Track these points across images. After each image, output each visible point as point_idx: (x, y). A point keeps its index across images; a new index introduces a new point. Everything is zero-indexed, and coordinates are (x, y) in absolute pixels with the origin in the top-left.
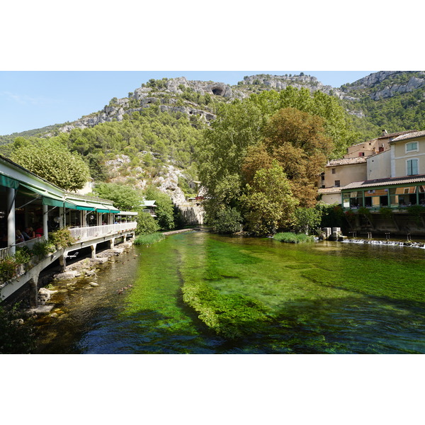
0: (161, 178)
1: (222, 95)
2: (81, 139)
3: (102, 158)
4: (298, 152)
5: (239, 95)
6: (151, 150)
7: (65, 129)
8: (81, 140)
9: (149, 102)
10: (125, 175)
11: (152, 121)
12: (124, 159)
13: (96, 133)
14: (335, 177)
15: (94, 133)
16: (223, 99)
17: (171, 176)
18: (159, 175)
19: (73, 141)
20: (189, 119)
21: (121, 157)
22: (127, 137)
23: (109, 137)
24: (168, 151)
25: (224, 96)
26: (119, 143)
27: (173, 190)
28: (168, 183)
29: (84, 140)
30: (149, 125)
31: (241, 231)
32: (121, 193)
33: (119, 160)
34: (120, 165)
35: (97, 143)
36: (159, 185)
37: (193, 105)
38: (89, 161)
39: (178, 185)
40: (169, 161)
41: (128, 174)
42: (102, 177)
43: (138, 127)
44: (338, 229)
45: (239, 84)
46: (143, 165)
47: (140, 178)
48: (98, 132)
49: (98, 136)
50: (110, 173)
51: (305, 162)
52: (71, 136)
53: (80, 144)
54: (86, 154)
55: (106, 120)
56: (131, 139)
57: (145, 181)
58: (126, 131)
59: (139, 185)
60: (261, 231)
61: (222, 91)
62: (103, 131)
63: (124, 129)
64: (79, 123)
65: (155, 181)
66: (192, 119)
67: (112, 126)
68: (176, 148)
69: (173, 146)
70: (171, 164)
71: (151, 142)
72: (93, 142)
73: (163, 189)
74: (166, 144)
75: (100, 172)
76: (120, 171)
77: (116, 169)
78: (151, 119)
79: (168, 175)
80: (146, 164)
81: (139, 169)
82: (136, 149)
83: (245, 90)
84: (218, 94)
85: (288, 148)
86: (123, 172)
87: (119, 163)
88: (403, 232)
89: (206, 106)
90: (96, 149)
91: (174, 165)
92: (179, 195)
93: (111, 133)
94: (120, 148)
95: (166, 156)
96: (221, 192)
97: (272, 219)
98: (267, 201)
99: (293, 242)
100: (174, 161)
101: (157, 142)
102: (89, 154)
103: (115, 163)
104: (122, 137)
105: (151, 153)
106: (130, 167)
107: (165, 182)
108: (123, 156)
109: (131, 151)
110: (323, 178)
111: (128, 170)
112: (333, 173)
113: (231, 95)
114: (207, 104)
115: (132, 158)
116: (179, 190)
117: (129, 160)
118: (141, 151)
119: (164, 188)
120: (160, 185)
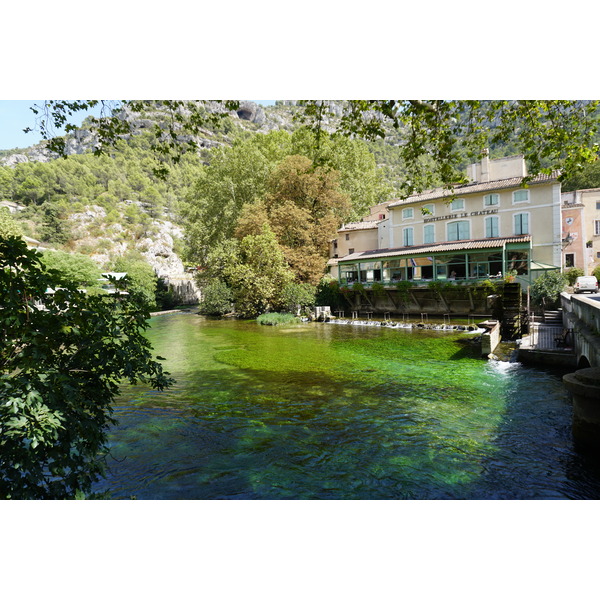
0: (149, 241)
1: (252, 119)
2: (31, 179)
3: (64, 210)
4: (301, 214)
5: (275, 121)
6: (140, 200)
7: (12, 160)
8: (32, 181)
9: (142, 127)
10: (96, 235)
11: (145, 156)
12: (96, 212)
13: (56, 171)
14: (349, 244)
15: (52, 171)
16: (253, 125)
17: (163, 237)
18: (146, 236)
19: (20, 182)
20: (199, 154)
21: (92, 210)
22: (103, 179)
23: (75, 178)
24: (164, 201)
25: (253, 122)
26: (91, 189)
27: (166, 257)
28: (158, 247)
29: (36, 181)
30: (138, 163)
31: (233, 312)
32: (71, 263)
33: (90, 213)
34: (90, 221)
35: (58, 186)
36: (145, 249)
37: (206, 134)
38: (44, 213)
39: (174, 250)
40: (166, 215)
41: (101, 234)
42: (61, 237)
43: (121, 164)
44: (328, 308)
45: (277, 104)
46: (124, 221)
47: (118, 240)
48: (59, 170)
49: (60, 176)
50: (74, 232)
51: (311, 226)
52: (17, 174)
53: (31, 187)
54: (40, 202)
55: (77, 149)
56: (111, 182)
57: (125, 244)
58: (103, 170)
59: (115, 250)
60: (248, 312)
61: (250, 113)
62: (67, 169)
63: (100, 167)
64: (35, 151)
65: (139, 245)
66: (204, 154)
67: (82, 162)
68: (175, 197)
69: (171, 194)
70: (167, 219)
71: (139, 188)
72: (51, 184)
73: (150, 256)
74: (161, 191)
75: (58, 231)
76: (90, 229)
77: (84, 226)
78: (143, 152)
79: (159, 235)
80: (130, 220)
81: (118, 226)
82: (115, 198)
83: (285, 114)
84: (245, 118)
85: (290, 208)
86: (95, 231)
87: (88, 218)
88: (400, 311)
89: (226, 136)
90: (57, 195)
91: (173, 221)
92: (174, 264)
93: (78, 172)
94: (92, 196)
95: (160, 209)
96: (214, 262)
97: (261, 297)
98: (253, 275)
99: (270, 325)
100: (172, 216)
101: (147, 188)
102: (45, 203)
103: (83, 217)
104: (95, 179)
105: (139, 203)
106: (105, 224)
107: (154, 246)
108: (96, 207)
109: (108, 200)
110: (336, 246)
111: (102, 228)
112: (347, 239)
113: (264, 120)
114: (226, 133)
115: (108, 211)
116: (174, 257)
117: (103, 214)
118: (124, 200)
119: (153, 255)
120: (147, 250)
